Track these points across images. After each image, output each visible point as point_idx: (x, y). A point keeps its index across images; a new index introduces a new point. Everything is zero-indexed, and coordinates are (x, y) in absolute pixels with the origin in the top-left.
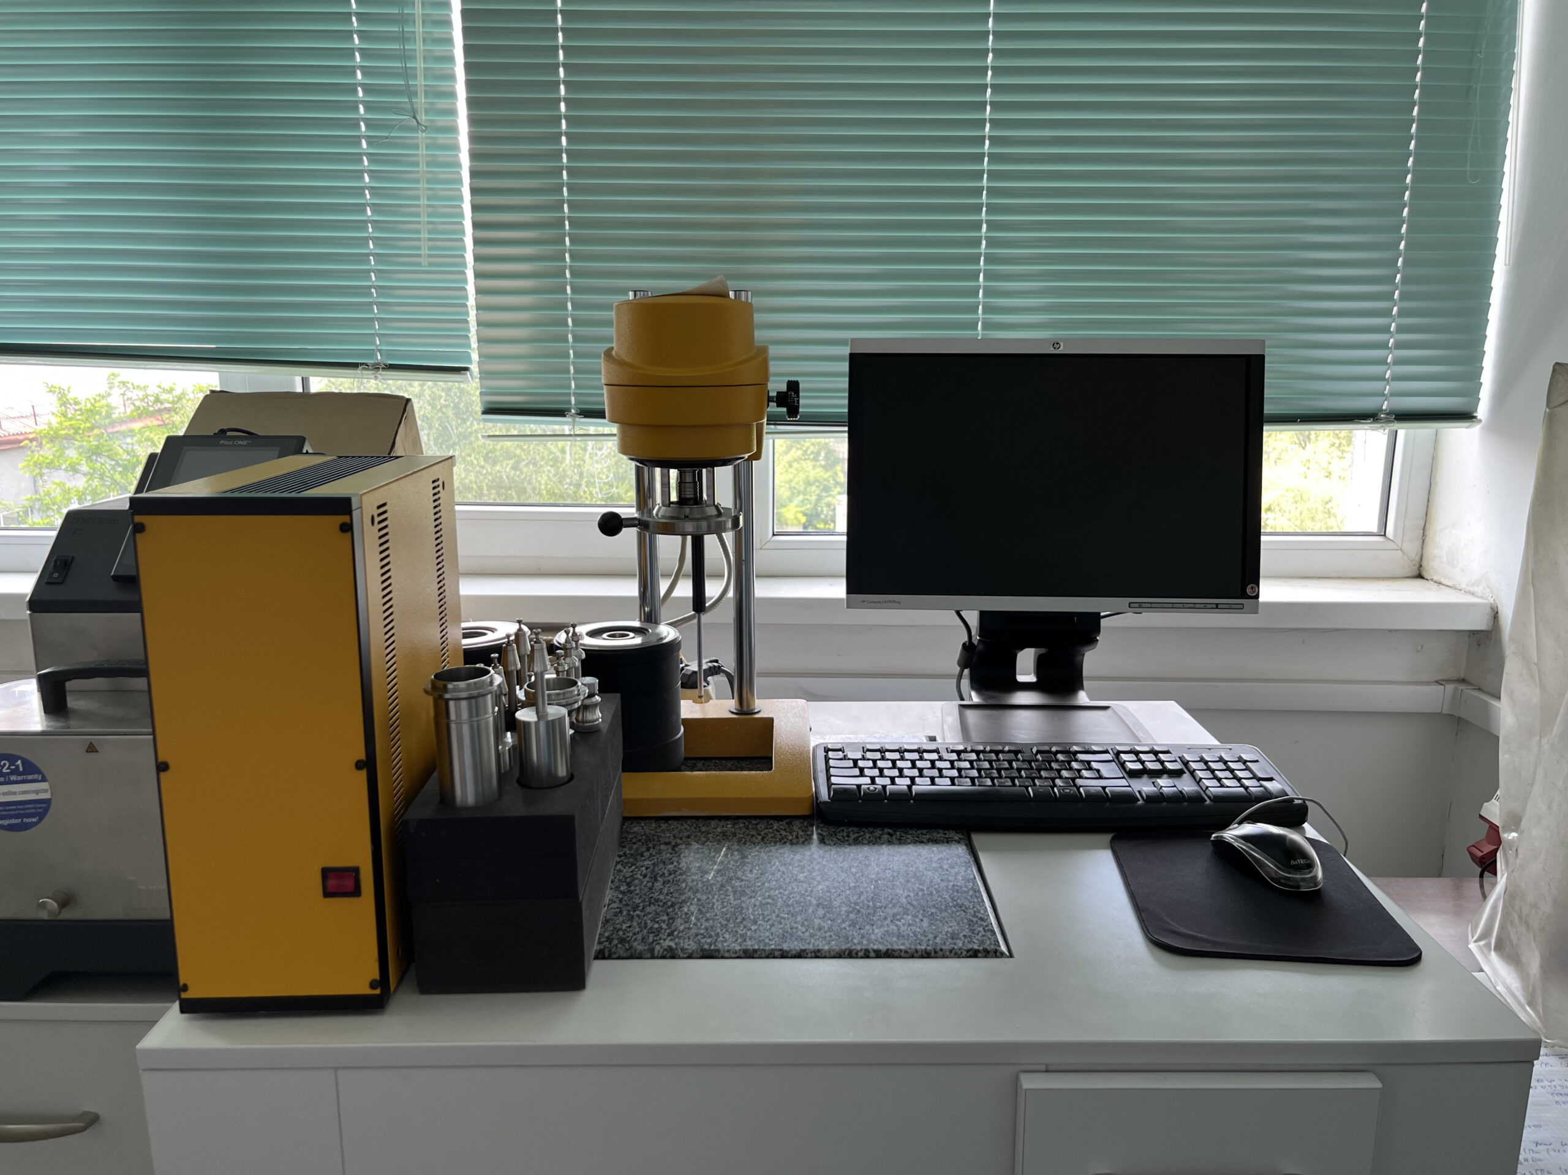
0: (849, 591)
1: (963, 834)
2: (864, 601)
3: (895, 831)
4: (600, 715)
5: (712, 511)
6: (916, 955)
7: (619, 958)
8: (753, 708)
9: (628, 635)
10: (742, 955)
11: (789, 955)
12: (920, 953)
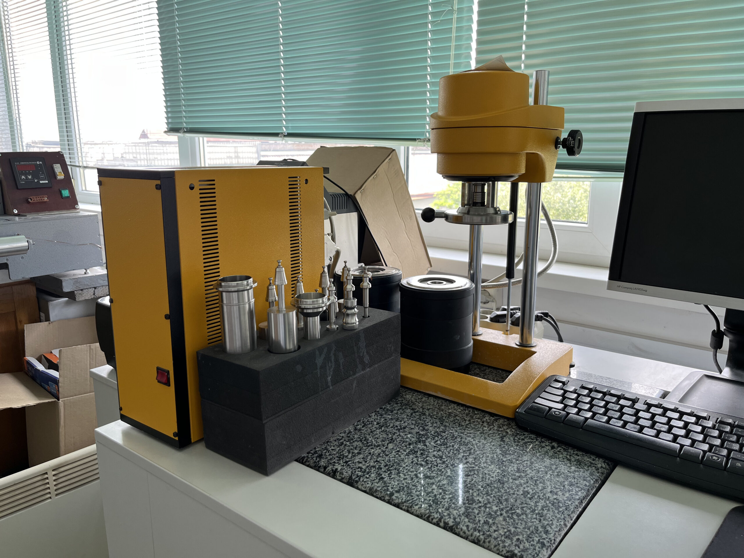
0: (611, 278)
1: (608, 464)
2: (619, 286)
3: (559, 447)
4: (357, 320)
5: (491, 211)
6: (470, 537)
7: (308, 466)
8: (530, 343)
9: (443, 283)
10: (368, 491)
11: (393, 503)
12: (473, 538)
